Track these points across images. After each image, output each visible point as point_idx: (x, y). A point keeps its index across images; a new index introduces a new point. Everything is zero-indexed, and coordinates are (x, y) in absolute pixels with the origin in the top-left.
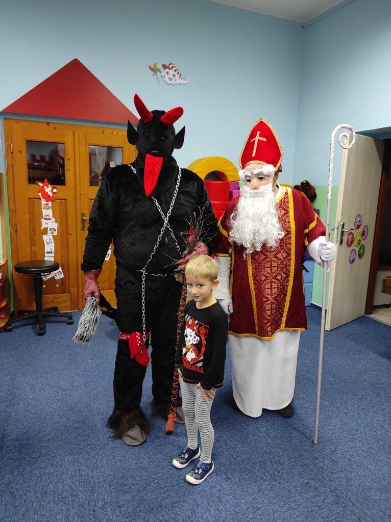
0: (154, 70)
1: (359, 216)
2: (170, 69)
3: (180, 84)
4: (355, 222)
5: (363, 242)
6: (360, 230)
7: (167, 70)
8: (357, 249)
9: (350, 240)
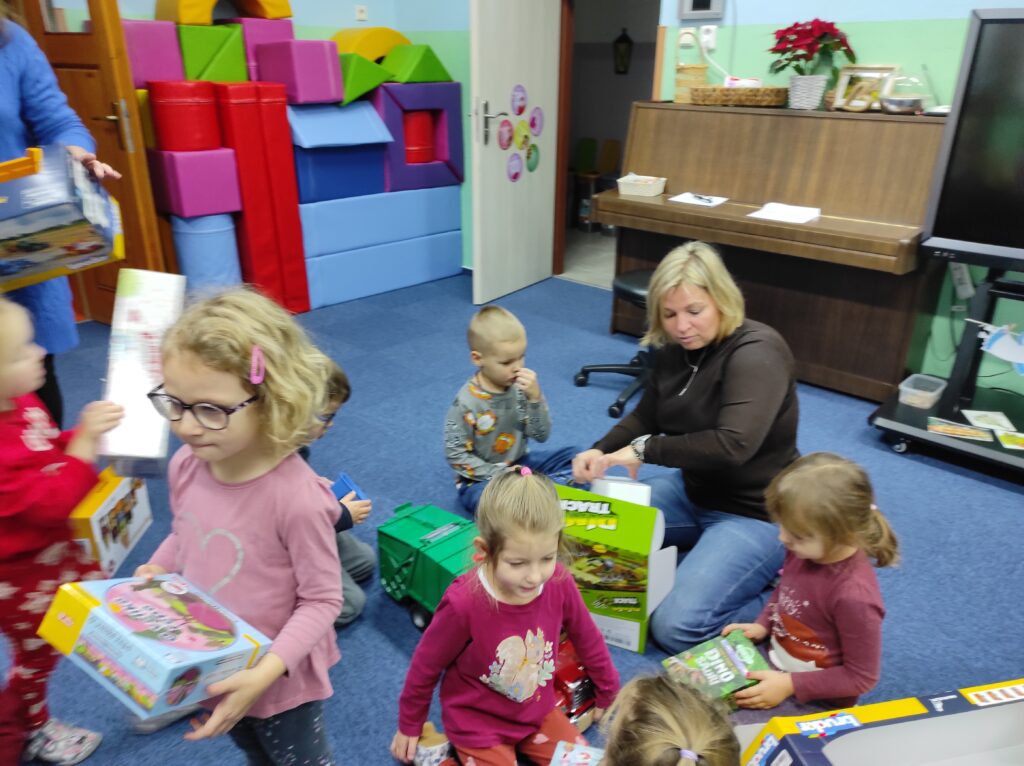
1: (519, 88)
4: (513, 101)
5: (533, 140)
6: (526, 116)
8: (523, 154)
9: (506, 136)
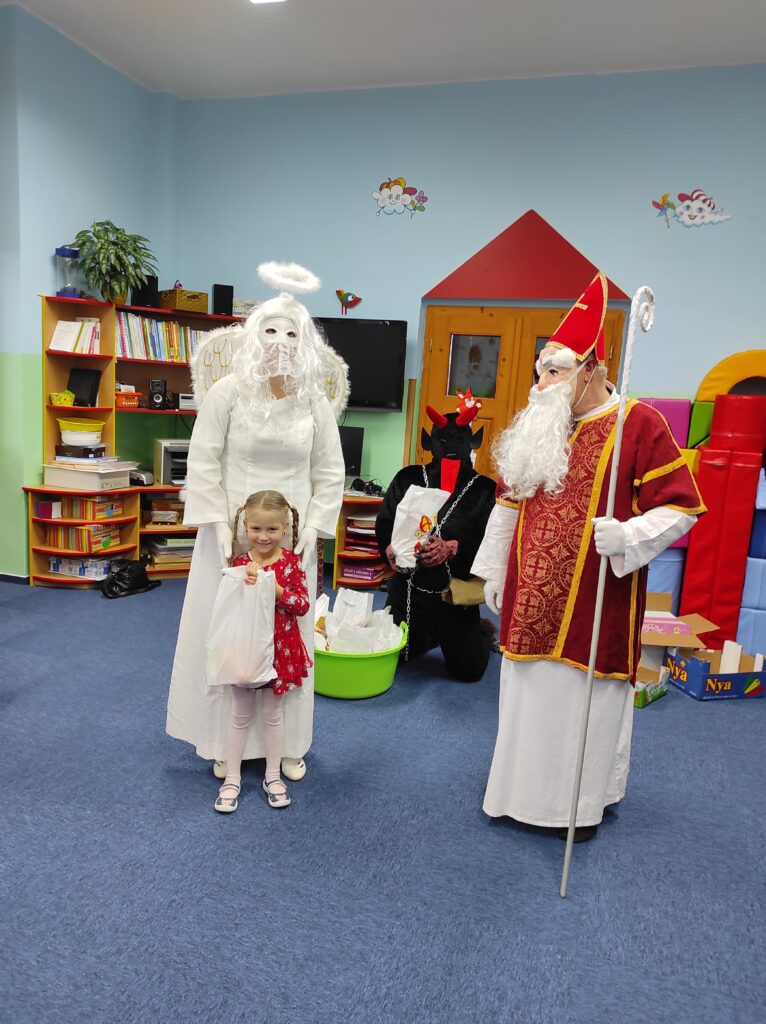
0: (662, 206)
2: (692, 200)
3: (711, 222)
7: (687, 202)
